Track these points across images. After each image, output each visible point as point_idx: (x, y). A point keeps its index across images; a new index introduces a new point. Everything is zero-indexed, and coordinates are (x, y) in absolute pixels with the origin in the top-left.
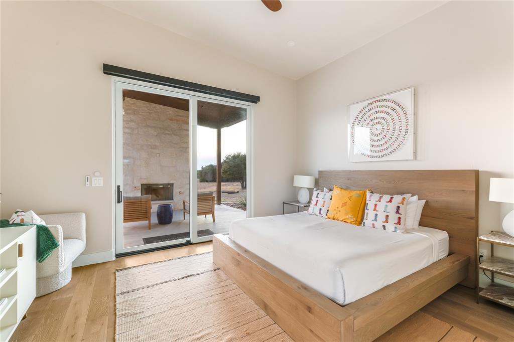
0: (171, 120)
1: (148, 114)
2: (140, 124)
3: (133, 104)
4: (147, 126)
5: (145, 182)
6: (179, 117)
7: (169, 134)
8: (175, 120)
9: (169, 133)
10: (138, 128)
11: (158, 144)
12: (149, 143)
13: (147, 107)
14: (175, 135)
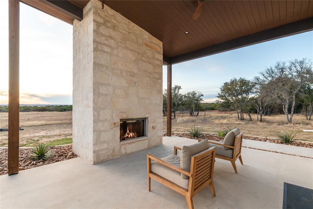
0: (147, 45)
1: (127, 33)
2: (120, 44)
3: (112, 16)
4: (126, 48)
5: (124, 116)
6: (153, 45)
7: (145, 62)
8: (150, 47)
9: (145, 60)
10: (117, 49)
11: (136, 71)
12: (128, 70)
13: (126, 24)
14: (150, 63)
